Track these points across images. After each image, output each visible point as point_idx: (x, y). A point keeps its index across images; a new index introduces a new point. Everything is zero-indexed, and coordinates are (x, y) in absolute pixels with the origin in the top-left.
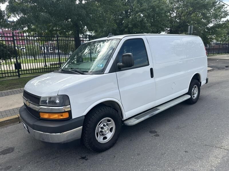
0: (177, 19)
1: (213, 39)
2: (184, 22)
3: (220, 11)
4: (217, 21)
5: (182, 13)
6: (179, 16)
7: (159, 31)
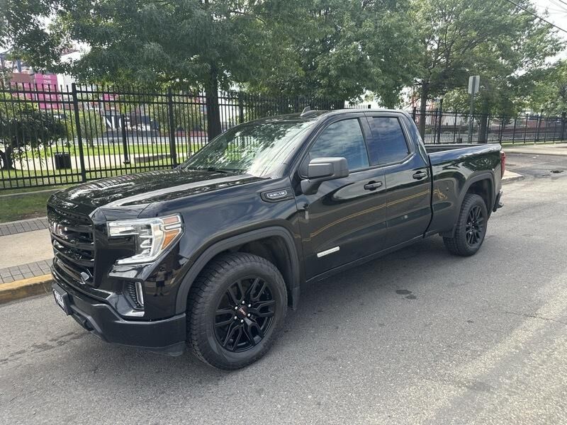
0: (439, 57)
1: (524, 105)
2: (459, 65)
3: (541, 40)
4: (536, 63)
5: (453, 42)
6: (445, 50)
7: (399, 86)
